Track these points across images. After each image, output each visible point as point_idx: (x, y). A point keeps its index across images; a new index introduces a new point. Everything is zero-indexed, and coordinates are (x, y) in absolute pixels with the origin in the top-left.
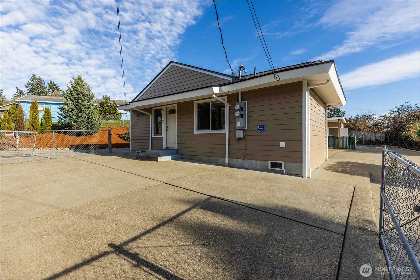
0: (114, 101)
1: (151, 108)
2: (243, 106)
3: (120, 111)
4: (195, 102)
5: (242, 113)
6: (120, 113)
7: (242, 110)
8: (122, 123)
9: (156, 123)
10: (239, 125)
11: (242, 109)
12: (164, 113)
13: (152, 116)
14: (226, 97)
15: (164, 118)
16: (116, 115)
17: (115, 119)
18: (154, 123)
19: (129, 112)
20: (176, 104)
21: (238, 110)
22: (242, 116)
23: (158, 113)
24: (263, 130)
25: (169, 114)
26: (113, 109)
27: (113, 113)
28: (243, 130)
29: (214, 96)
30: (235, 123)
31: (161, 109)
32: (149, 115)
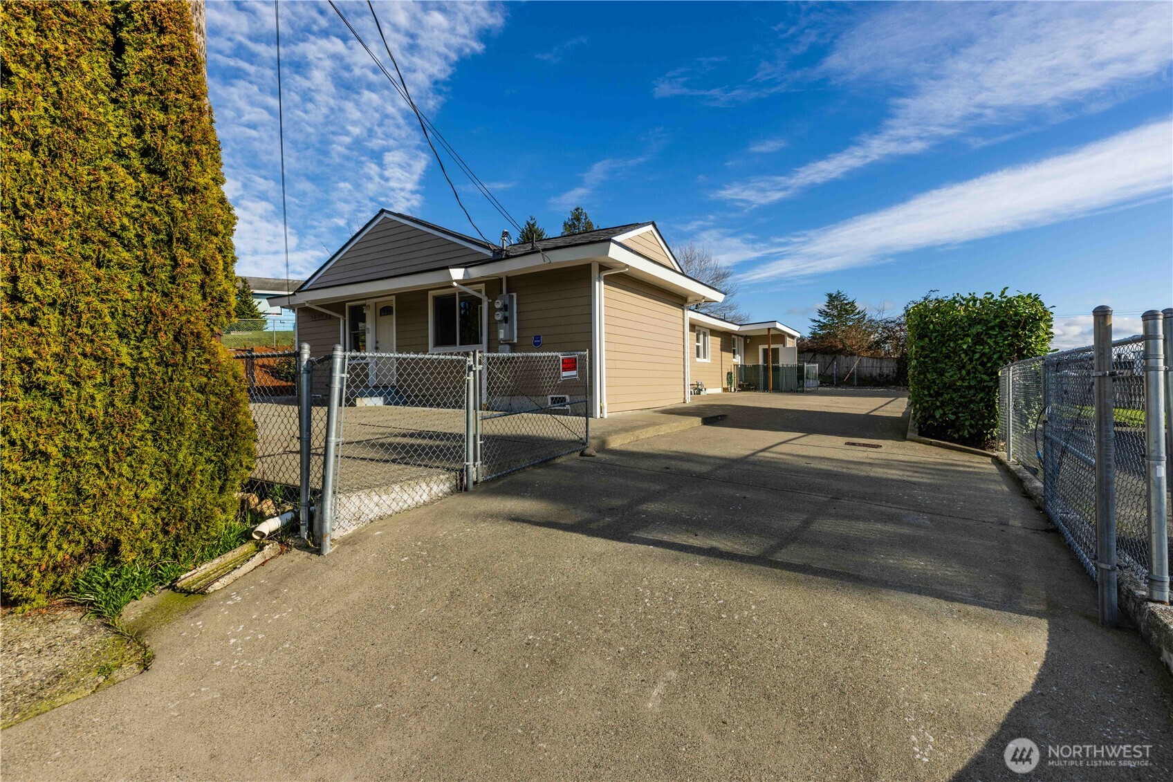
0: (244, 281)
1: (344, 303)
2: (507, 303)
3: (261, 308)
4: (430, 292)
5: (507, 314)
6: (263, 313)
7: (506, 310)
8: (272, 338)
9: (355, 334)
10: (502, 336)
11: (505, 308)
12: (370, 315)
13: (345, 321)
14: (484, 285)
15: (369, 324)
16: (252, 317)
17: (249, 329)
18: (350, 334)
19: (294, 311)
20: (394, 297)
21: (500, 309)
22: (506, 320)
23: (357, 315)
24: (539, 343)
25: (381, 315)
26: (242, 301)
27: (244, 313)
28: (509, 344)
29: (455, 284)
30: (497, 332)
31: (365, 305)
32: (339, 319)
